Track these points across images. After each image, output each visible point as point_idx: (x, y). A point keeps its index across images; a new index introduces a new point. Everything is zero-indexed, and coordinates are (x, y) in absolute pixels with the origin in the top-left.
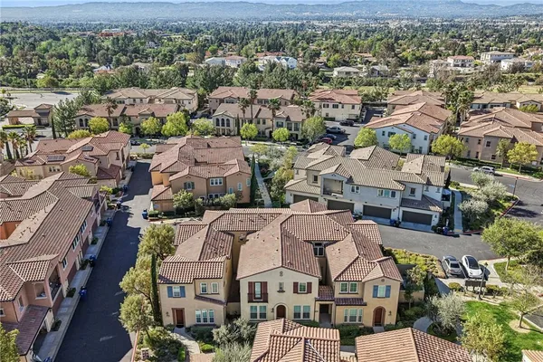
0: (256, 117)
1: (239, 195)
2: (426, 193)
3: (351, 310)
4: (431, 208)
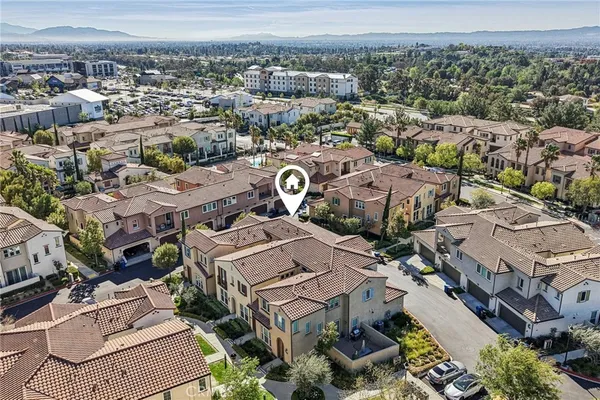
0: (535, 165)
1: (370, 223)
3: (264, 329)
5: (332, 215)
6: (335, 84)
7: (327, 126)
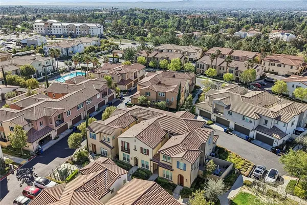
0: (219, 65)
1: (170, 103)
2: (277, 126)
3: (166, 171)
4: (274, 135)
5: (149, 101)
6: (91, 30)
7: (100, 53)
